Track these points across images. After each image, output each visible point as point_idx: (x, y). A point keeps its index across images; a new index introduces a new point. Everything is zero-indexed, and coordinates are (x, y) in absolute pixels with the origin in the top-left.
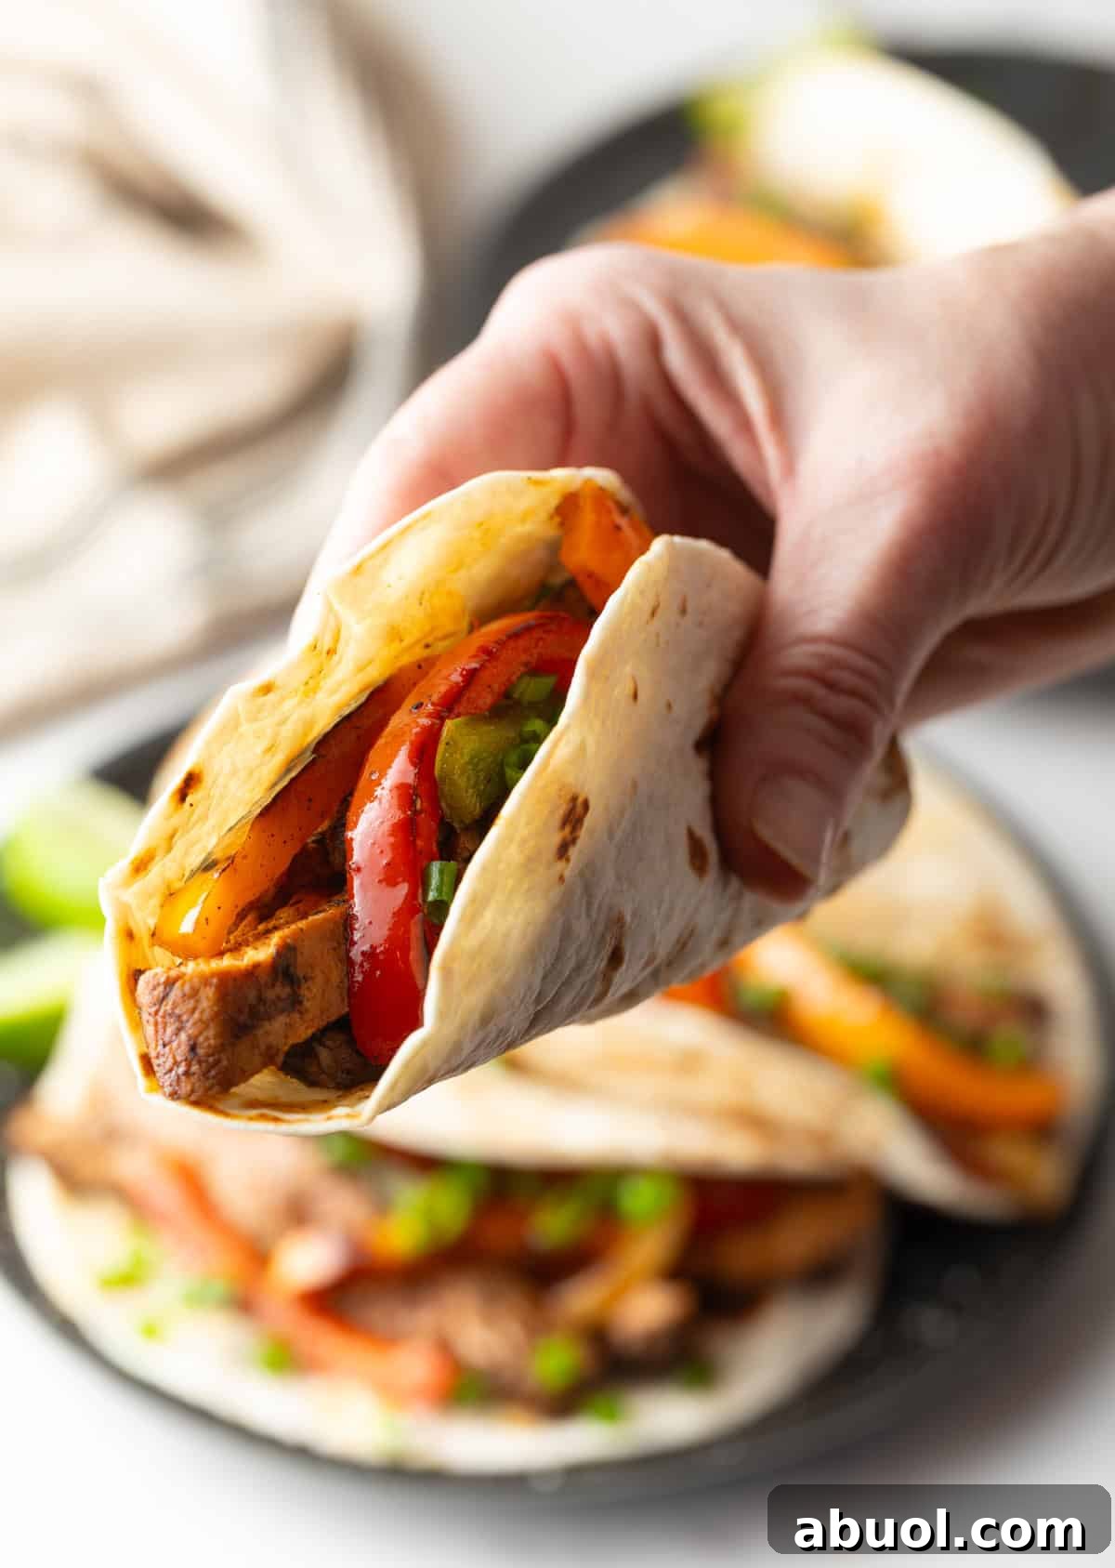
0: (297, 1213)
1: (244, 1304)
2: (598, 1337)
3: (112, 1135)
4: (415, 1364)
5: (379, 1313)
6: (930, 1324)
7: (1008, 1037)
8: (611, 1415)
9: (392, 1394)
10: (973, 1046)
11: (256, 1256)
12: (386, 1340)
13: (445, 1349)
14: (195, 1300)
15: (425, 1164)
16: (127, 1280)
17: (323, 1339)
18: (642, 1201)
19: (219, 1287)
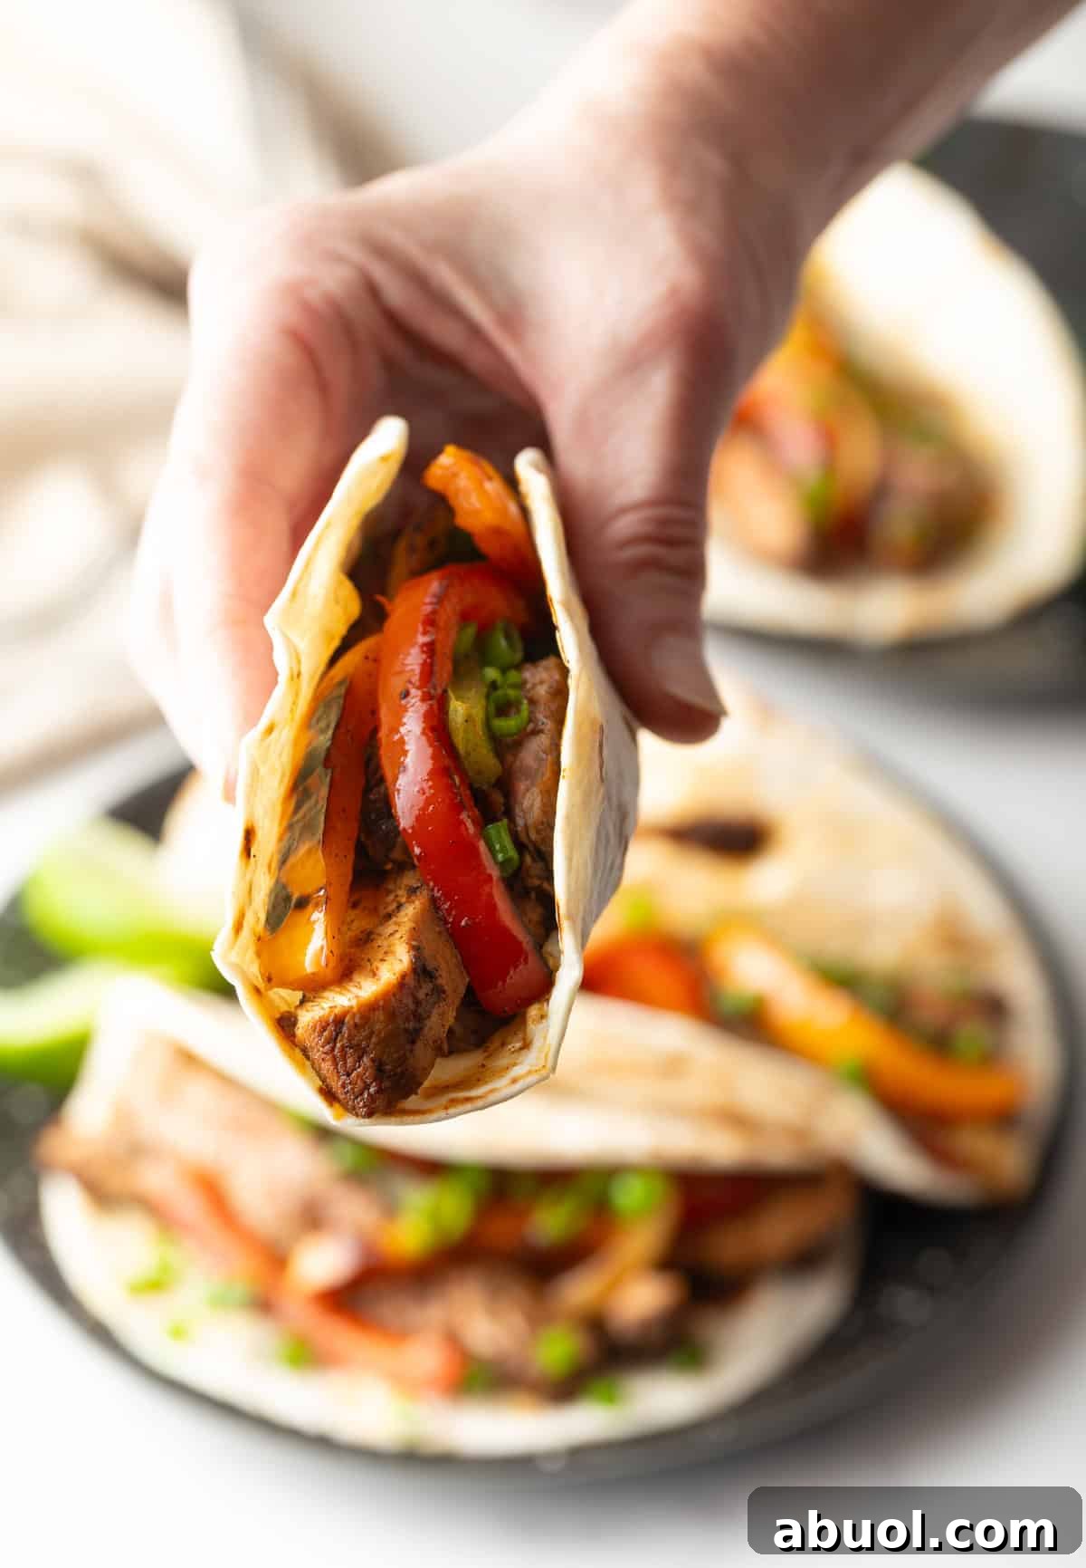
0: (312, 1218)
1: (264, 1305)
2: (596, 1325)
3: (137, 1151)
4: (425, 1356)
5: (392, 1309)
6: (905, 1303)
7: (971, 1035)
8: (611, 1399)
9: (405, 1385)
10: (939, 1044)
11: (275, 1259)
12: (398, 1335)
13: (453, 1341)
14: (219, 1302)
15: (431, 1168)
16: (154, 1286)
17: (340, 1336)
18: (633, 1197)
19: (240, 1289)
